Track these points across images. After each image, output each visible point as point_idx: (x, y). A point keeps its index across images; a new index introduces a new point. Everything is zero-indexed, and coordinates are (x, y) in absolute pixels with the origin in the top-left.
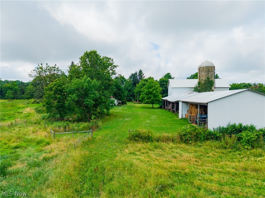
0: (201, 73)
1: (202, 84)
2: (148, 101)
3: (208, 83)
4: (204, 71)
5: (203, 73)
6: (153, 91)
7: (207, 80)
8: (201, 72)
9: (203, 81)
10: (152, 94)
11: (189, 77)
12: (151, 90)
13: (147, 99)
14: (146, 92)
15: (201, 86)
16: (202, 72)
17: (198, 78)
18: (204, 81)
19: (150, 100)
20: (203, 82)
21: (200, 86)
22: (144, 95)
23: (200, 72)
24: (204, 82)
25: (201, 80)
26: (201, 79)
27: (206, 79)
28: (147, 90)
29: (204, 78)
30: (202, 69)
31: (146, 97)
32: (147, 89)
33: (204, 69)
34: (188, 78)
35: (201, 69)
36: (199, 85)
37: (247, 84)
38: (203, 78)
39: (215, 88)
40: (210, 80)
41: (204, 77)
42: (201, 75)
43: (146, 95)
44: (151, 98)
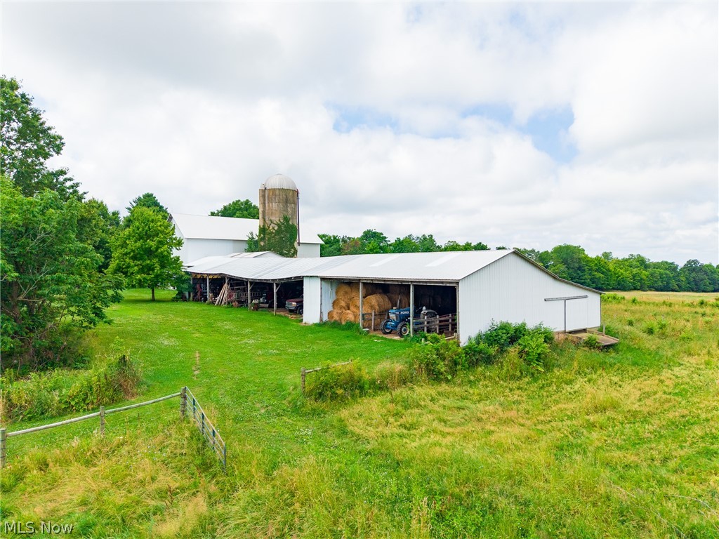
0: (267, 205)
1: (272, 233)
2: (144, 278)
3: (286, 231)
4: (277, 201)
5: (275, 206)
6: (157, 248)
7: (283, 224)
8: (269, 200)
9: (273, 225)
10: (156, 256)
11: (216, 212)
12: (152, 244)
13: (138, 272)
14: (133, 251)
15: (269, 239)
16: (272, 203)
17: (261, 216)
18: (278, 225)
19: (148, 277)
20: (273, 228)
21: (264, 236)
22: (127, 260)
23: (265, 200)
24: (276, 228)
25: (267, 222)
26: (267, 219)
27: (282, 221)
28: (138, 244)
29: (276, 219)
30: (271, 194)
31: (136, 266)
32: (136, 242)
33: (275, 195)
34: (213, 214)
35: (269, 194)
36: (262, 235)
37: (330, 238)
38: (273, 218)
39: (299, 243)
40: (291, 223)
41: (277, 215)
42: (267, 209)
43: (134, 258)
44: (153, 270)
